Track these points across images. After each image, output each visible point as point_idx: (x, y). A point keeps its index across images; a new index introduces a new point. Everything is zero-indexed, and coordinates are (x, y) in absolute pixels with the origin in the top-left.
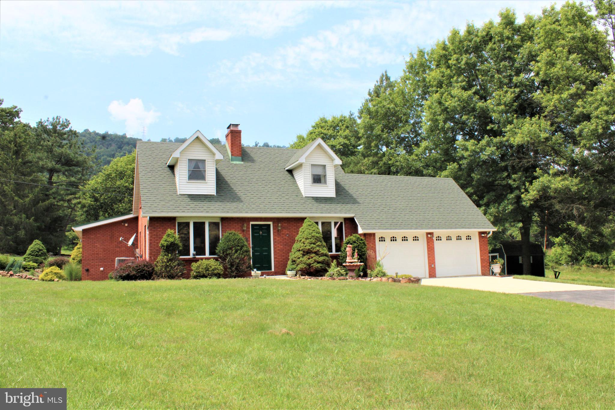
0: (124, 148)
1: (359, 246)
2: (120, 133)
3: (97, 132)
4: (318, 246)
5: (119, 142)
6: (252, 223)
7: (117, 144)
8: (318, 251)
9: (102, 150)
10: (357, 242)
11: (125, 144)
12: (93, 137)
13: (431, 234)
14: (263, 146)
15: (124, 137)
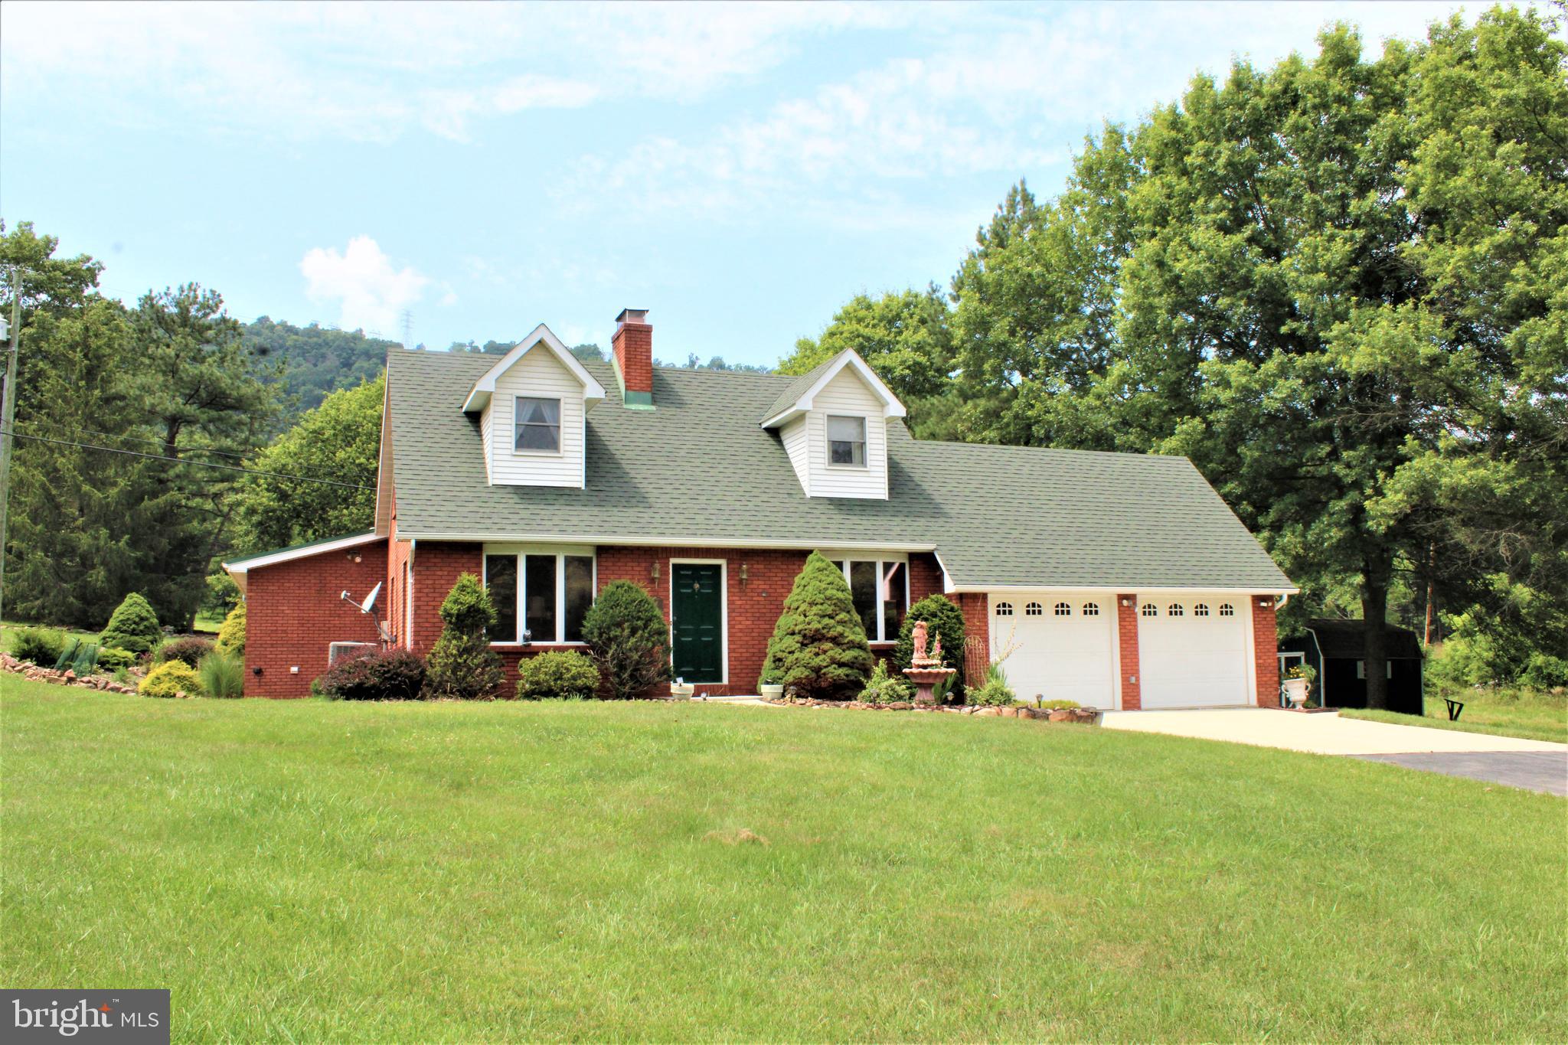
0: (357, 365)
1: (944, 624)
3: (289, 324)
4: (842, 622)
5: (343, 349)
6: (673, 561)
7: (339, 356)
8: (841, 635)
9: (303, 369)
10: (940, 614)
11: (359, 356)
12: (281, 337)
13: (1131, 598)
14: (710, 366)
15: (357, 337)
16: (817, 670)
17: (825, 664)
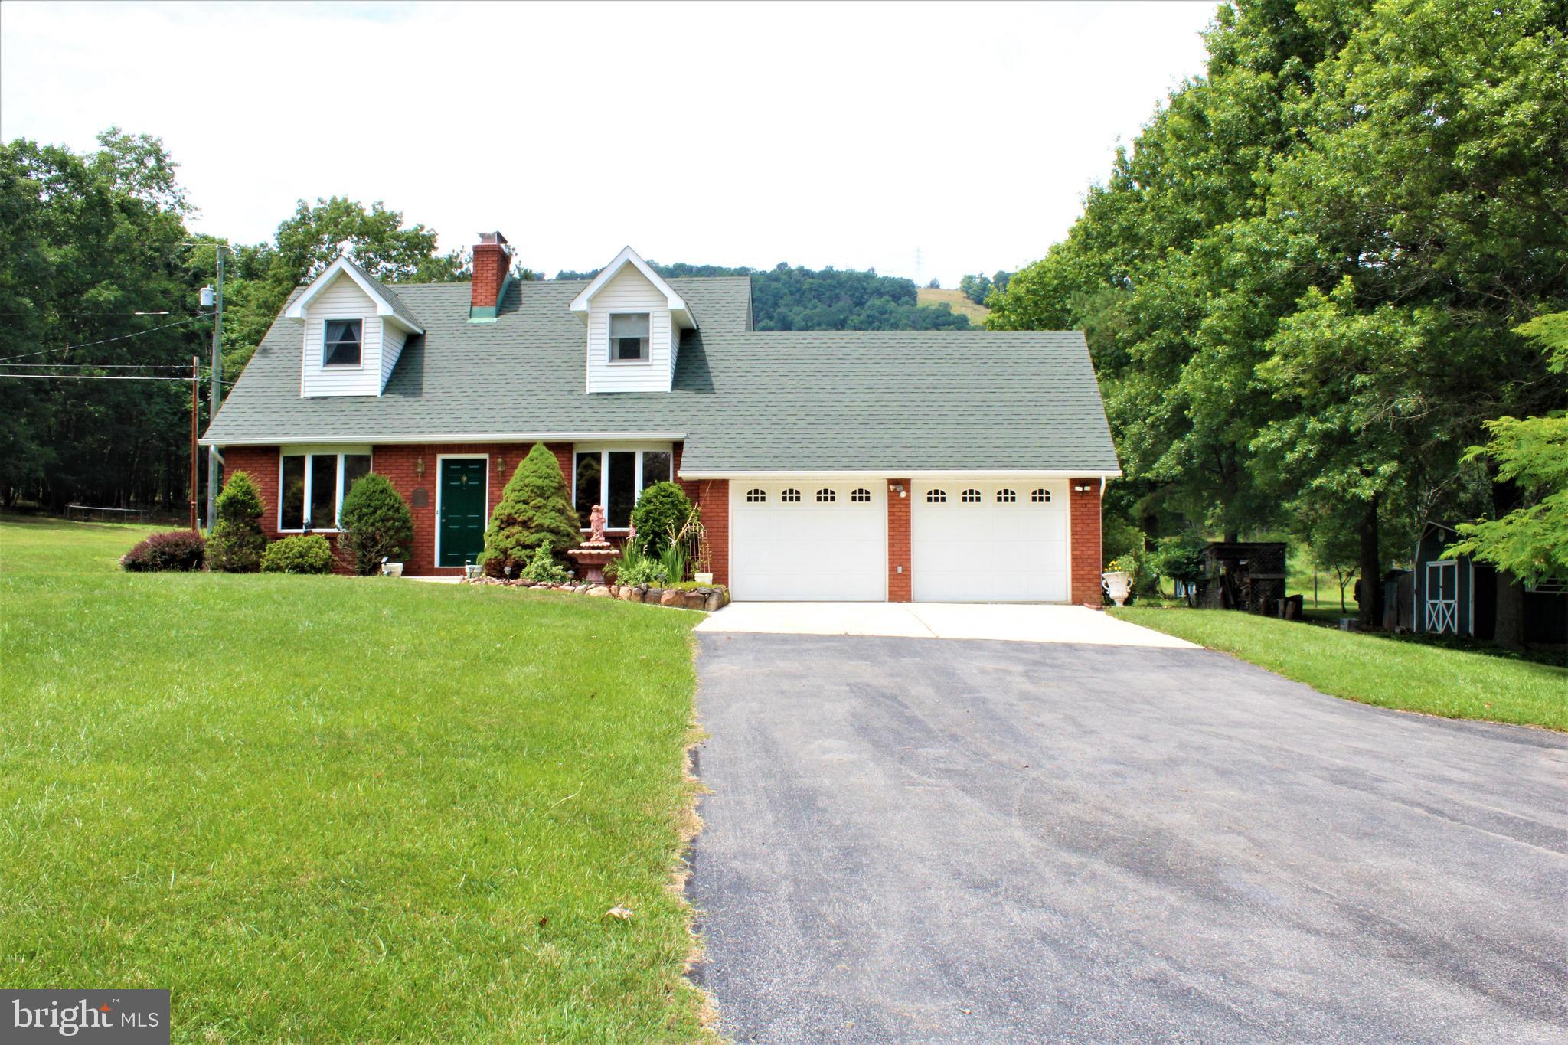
0: (868, 304)
1: (656, 510)
2: (861, 268)
3: (806, 268)
4: (537, 508)
5: (856, 289)
6: (440, 457)
7: (852, 296)
8: (531, 519)
9: (818, 310)
10: (654, 500)
11: (871, 294)
12: (798, 282)
13: (905, 483)
15: (869, 276)
16: (505, 551)
17: (510, 546)
